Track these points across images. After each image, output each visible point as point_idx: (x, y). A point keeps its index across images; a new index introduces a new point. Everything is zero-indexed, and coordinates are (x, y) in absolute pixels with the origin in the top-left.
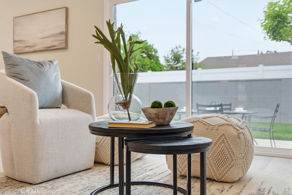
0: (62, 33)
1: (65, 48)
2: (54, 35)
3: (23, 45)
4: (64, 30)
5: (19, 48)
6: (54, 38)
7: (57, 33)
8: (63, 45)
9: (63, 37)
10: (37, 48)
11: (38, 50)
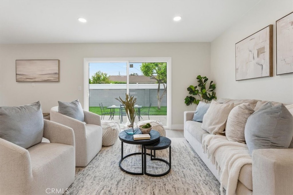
0: (56, 73)
1: (58, 81)
2: (49, 74)
3: (25, 77)
4: (57, 72)
5: (21, 79)
6: (50, 76)
7: (52, 73)
8: (57, 80)
9: (57, 76)
10: (36, 80)
11: (37, 81)
